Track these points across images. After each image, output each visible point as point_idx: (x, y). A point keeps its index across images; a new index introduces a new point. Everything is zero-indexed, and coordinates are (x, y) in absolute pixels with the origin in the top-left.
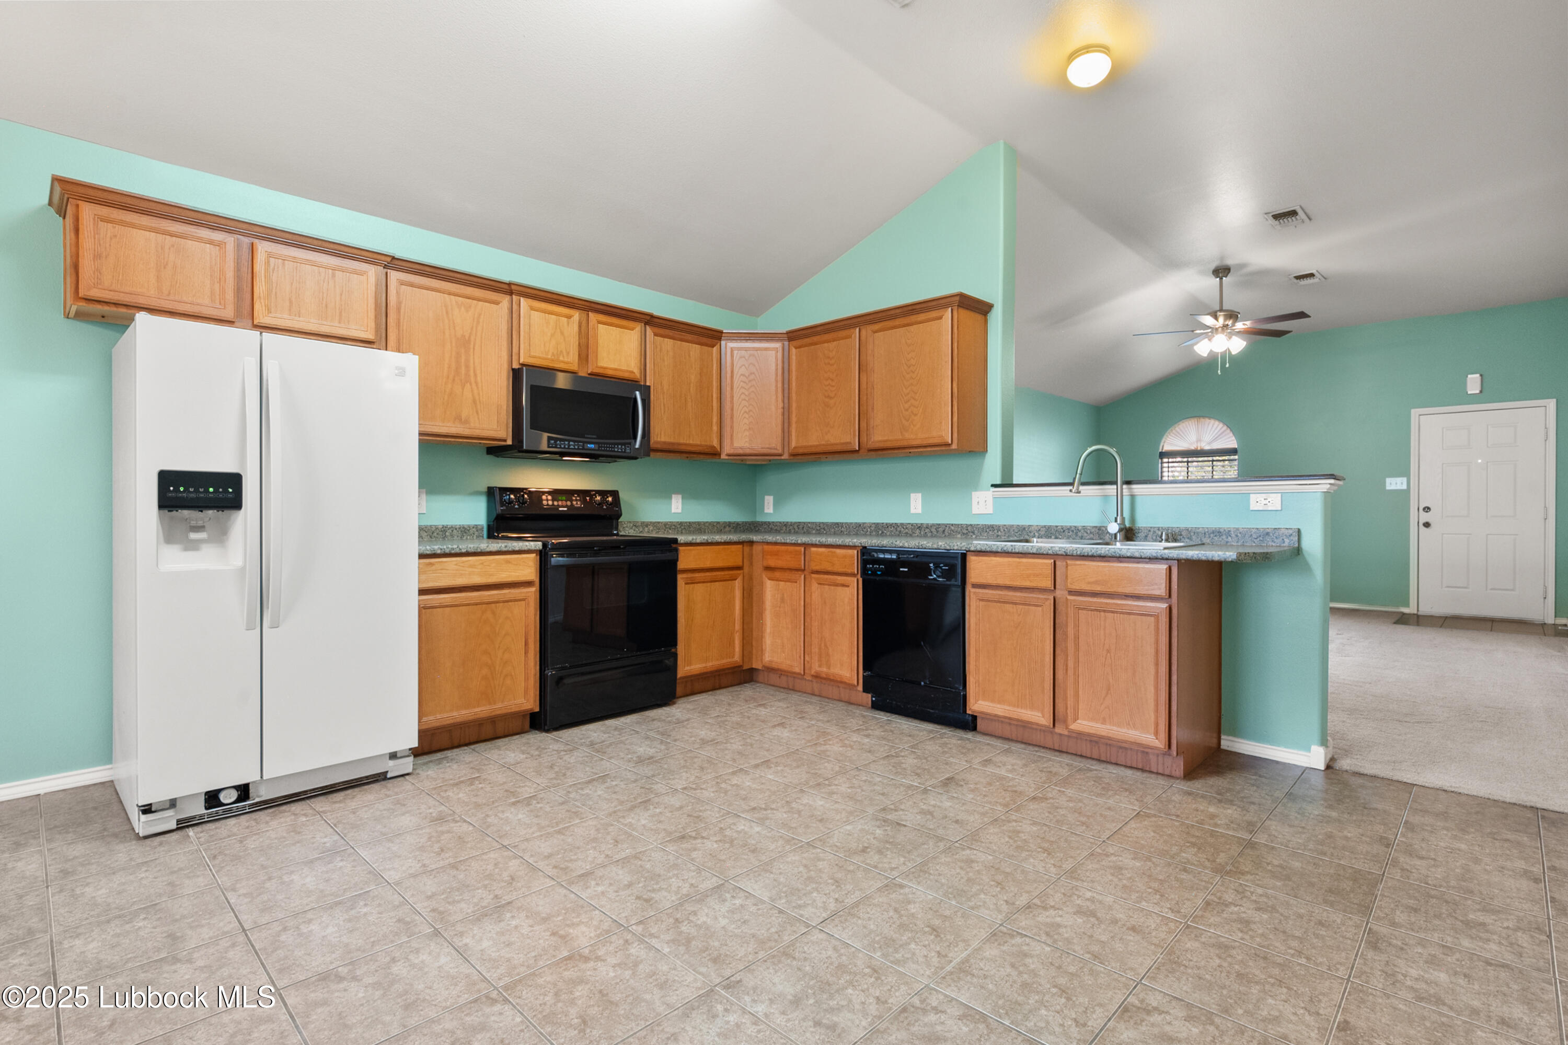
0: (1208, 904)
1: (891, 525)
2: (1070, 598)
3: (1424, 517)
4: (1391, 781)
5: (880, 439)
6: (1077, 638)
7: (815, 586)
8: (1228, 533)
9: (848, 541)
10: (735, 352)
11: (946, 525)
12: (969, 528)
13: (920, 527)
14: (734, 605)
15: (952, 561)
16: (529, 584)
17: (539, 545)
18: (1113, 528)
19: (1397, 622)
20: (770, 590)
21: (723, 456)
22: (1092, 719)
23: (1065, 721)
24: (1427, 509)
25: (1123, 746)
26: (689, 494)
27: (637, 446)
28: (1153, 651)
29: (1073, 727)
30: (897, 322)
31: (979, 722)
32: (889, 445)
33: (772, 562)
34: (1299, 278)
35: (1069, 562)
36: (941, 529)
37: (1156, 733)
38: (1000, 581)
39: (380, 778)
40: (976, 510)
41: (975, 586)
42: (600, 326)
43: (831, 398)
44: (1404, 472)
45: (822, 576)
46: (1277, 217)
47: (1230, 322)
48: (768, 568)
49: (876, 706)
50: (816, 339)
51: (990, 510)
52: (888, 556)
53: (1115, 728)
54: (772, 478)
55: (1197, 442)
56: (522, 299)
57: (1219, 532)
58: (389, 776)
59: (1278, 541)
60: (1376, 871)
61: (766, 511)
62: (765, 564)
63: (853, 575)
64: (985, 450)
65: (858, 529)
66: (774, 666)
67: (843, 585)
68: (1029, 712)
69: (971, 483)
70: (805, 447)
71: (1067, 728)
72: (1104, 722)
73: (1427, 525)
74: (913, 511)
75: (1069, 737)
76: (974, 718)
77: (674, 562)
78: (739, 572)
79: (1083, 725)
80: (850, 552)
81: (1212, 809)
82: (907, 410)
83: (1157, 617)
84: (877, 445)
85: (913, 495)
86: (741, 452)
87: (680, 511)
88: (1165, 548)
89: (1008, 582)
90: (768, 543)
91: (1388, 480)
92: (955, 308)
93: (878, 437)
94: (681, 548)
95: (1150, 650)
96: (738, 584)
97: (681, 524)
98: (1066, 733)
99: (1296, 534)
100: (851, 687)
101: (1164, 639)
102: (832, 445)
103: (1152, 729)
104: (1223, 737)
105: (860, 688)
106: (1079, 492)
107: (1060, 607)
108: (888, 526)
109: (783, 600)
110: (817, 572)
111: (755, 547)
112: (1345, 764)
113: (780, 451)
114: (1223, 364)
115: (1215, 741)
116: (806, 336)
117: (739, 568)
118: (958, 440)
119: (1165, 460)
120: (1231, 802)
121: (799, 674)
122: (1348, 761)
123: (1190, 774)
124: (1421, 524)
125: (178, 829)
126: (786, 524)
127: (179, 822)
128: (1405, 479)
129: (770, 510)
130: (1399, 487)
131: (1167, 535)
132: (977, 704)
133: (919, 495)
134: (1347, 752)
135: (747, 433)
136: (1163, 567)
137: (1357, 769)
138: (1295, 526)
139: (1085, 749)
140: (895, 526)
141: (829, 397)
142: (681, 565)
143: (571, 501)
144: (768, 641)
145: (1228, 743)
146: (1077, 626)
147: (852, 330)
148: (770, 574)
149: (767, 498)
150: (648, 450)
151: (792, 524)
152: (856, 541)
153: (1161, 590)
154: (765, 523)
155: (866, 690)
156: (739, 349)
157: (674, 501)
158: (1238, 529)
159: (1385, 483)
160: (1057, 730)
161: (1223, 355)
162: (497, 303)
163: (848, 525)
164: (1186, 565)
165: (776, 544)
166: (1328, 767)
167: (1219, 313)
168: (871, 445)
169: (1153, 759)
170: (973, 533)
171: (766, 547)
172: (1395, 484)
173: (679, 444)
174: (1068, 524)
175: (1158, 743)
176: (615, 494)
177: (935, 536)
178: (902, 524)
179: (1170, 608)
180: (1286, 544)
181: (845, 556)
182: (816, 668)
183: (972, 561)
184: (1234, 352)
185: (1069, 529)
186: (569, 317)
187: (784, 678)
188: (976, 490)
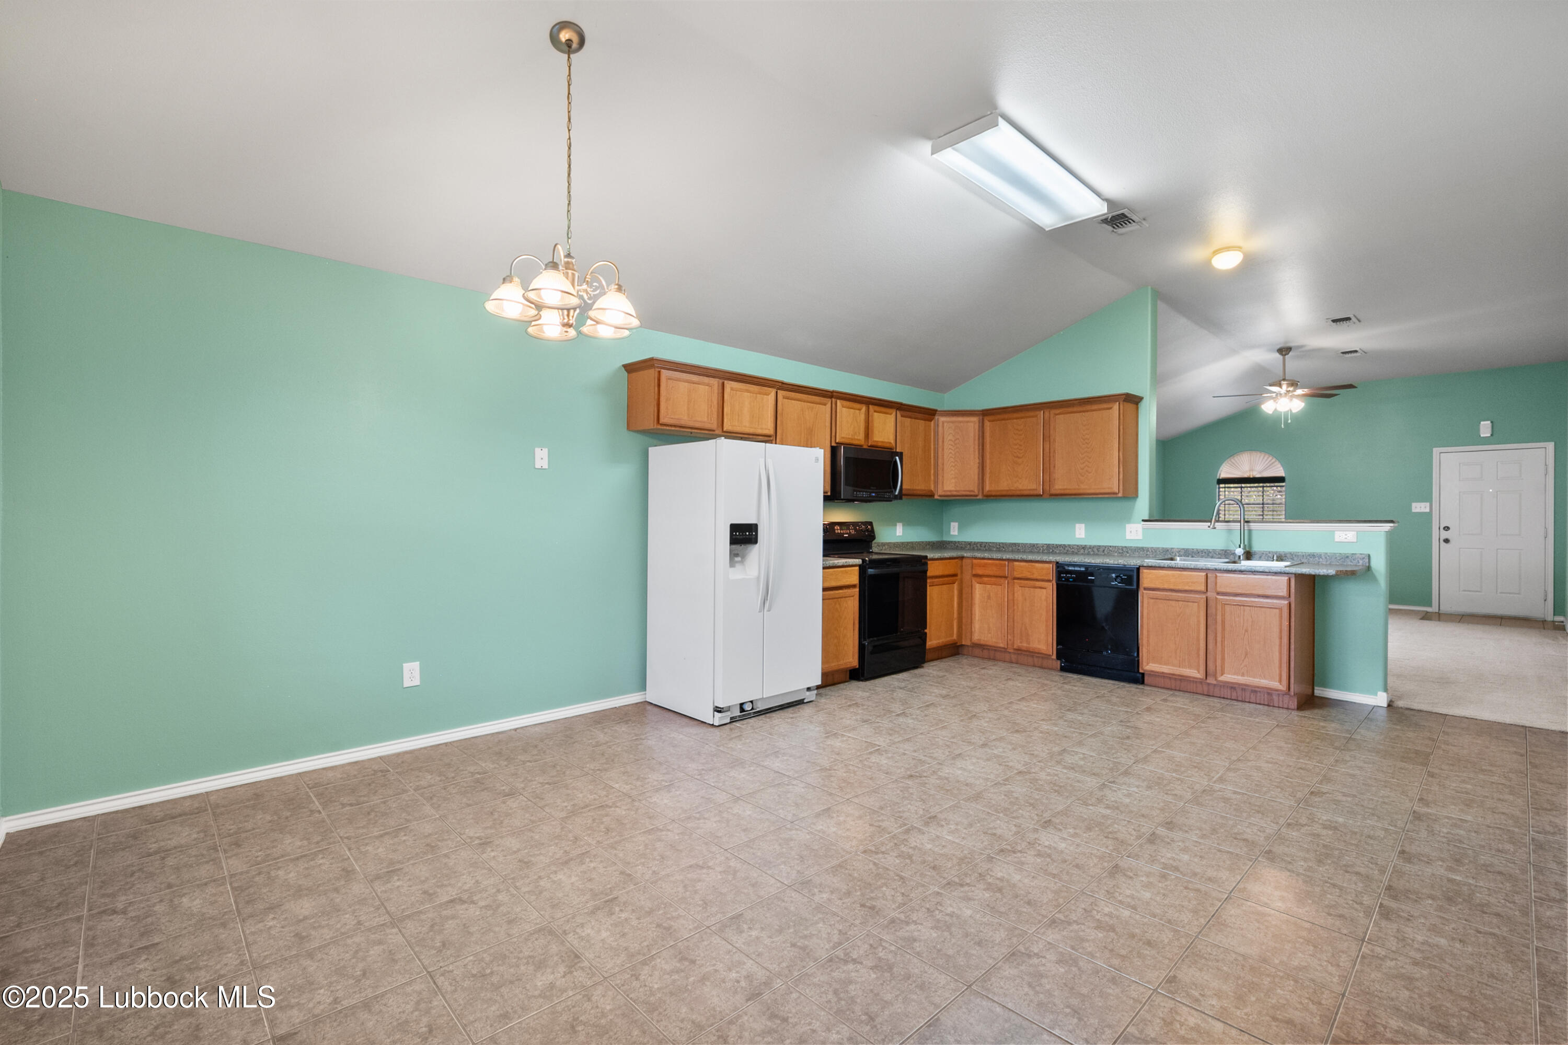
0: (1337, 761)
1: (1060, 546)
2: (1219, 597)
3: (1445, 535)
4: (1431, 713)
5: (1060, 487)
6: (1223, 622)
7: (1017, 588)
8: (1320, 556)
9: (1045, 558)
10: (945, 424)
11: (1105, 547)
12: (1124, 549)
13: (1084, 547)
14: (953, 601)
15: (1131, 573)
16: (854, 586)
17: (858, 561)
18: (1240, 551)
19: (1423, 618)
20: (979, 591)
21: (936, 497)
22: (1235, 674)
23: (1215, 676)
24: (1447, 528)
25: (1255, 690)
26: (907, 523)
27: (897, 493)
28: (1278, 630)
29: (1221, 678)
30: (1075, 409)
31: (1146, 678)
32: (1067, 492)
33: (980, 572)
34: (1343, 353)
35: (1218, 575)
36: (1101, 550)
37: (1280, 681)
38: (1166, 586)
39: (801, 702)
40: (1128, 536)
41: (1145, 589)
42: (875, 414)
43: (1019, 458)
44: (1428, 498)
45: (1022, 581)
46: (1334, 321)
47: (1291, 389)
48: (976, 576)
49: (1063, 669)
50: (1006, 416)
51: (1140, 537)
52: (1077, 569)
53: (1251, 679)
54: (957, 510)
55: (1250, 471)
56: (838, 401)
57: (1313, 555)
58: (805, 701)
59: (1355, 562)
60: (1428, 750)
61: (952, 533)
62: (974, 573)
63: (1049, 581)
64: (1136, 496)
65: (1050, 549)
66: (982, 642)
67: (1041, 588)
68: (1188, 670)
69: (1127, 518)
70: (998, 491)
71: (1216, 680)
72: (1243, 675)
73: (1447, 541)
74: (1077, 536)
75: (1215, 685)
76: (1143, 674)
77: (925, 572)
78: (955, 578)
79: (1228, 677)
80: (1047, 565)
81: (1322, 724)
82: (1082, 469)
83: (1281, 609)
84: (1058, 492)
85: (1078, 526)
86: (949, 493)
87: (901, 534)
88: (1286, 567)
89: (1172, 587)
90: (976, 558)
91: (1414, 505)
92: (1121, 403)
93: (1059, 487)
94: (929, 562)
95: (1276, 630)
96: (956, 586)
97: (903, 543)
98: (1214, 682)
99: (1367, 558)
100: (1047, 657)
101: (1286, 623)
102: (1021, 490)
103: (1278, 678)
104: (1316, 688)
105: (1054, 657)
106: (1215, 528)
107: (1211, 603)
108: (1057, 546)
109: (989, 597)
110: (1018, 579)
111: (964, 560)
112: (1400, 703)
113: (976, 493)
114: (1286, 420)
115: (1311, 691)
116: (999, 413)
117: (955, 575)
118: (1123, 490)
119: (1221, 486)
120: (1333, 721)
121: (1004, 648)
122: (1402, 702)
123: (1300, 707)
124: (1441, 541)
125: (730, 722)
126: (970, 544)
127: (731, 718)
128: (1428, 504)
129: (954, 532)
130: (1423, 510)
131: (1277, 557)
132: (1148, 665)
133: (1083, 526)
134: (1400, 698)
135: (953, 481)
136: (1285, 578)
137: (1409, 707)
138: (1366, 552)
139: (1227, 693)
140: (1064, 546)
141: (1018, 457)
142: (929, 574)
143: (849, 530)
144: (977, 626)
145: (1318, 692)
146: (1223, 615)
147: (1038, 413)
148: (978, 579)
149: (952, 524)
150: (900, 496)
151: (976, 543)
152: (1052, 558)
153: (1284, 592)
154: (952, 542)
155: (1058, 657)
156: (948, 422)
157: (898, 527)
158: (1326, 553)
159: (1411, 506)
160: (1208, 681)
161: (1286, 414)
162: (825, 405)
163: (1025, 545)
164: (1300, 577)
165: (984, 559)
166: (1389, 705)
167: (1282, 382)
168: (1053, 492)
169: (1276, 698)
170: (1127, 552)
171: (975, 561)
172: (1420, 507)
173: (913, 490)
174: (1202, 548)
175: (1283, 687)
176: (871, 524)
177: (1097, 555)
178: (1069, 545)
179: (1290, 604)
180: (1360, 564)
181: (1042, 569)
182: (1018, 644)
183: (1144, 573)
184: (1294, 411)
185: (1202, 551)
186: (860, 410)
187: (985, 651)
188: (1129, 522)
